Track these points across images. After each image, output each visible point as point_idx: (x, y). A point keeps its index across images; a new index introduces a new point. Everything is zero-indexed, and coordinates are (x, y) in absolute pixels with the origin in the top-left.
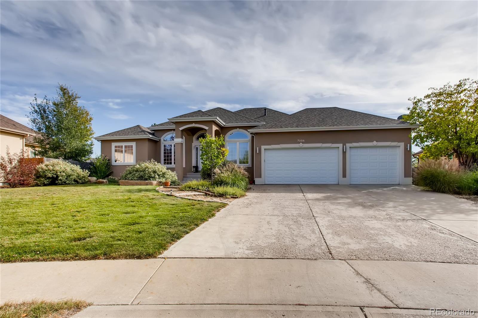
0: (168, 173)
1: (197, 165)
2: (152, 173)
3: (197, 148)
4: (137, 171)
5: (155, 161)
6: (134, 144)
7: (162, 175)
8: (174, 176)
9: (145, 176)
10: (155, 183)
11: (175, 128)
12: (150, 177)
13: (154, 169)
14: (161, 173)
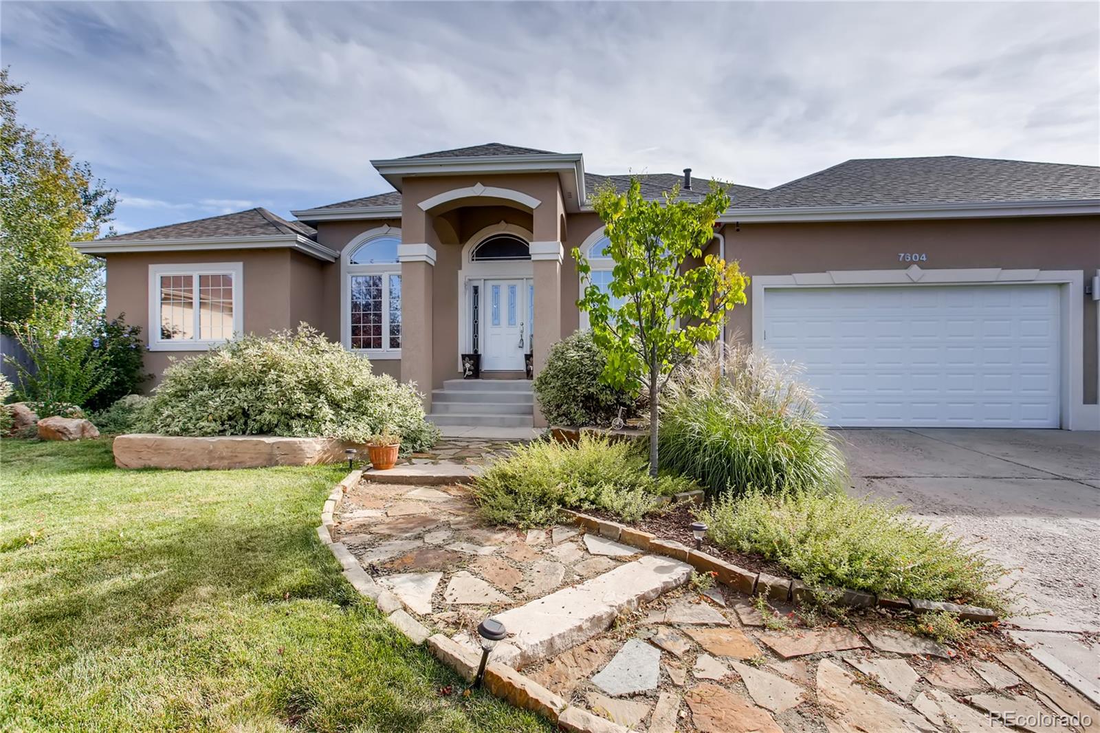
0: (382, 393)
1: (476, 352)
2: (299, 395)
3: (476, 289)
4: (218, 383)
5: (318, 334)
6: (234, 271)
7: (352, 405)
8: (408, 403)
9: (261, 412)
10: (318, 447)
11: (400, 215)
12: (287, 420)
13: (312, 373)
14: (349, 392)
